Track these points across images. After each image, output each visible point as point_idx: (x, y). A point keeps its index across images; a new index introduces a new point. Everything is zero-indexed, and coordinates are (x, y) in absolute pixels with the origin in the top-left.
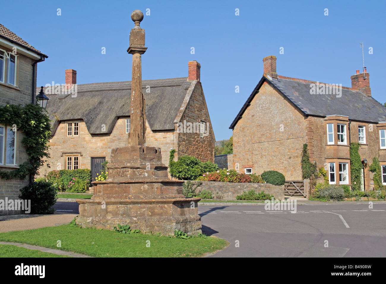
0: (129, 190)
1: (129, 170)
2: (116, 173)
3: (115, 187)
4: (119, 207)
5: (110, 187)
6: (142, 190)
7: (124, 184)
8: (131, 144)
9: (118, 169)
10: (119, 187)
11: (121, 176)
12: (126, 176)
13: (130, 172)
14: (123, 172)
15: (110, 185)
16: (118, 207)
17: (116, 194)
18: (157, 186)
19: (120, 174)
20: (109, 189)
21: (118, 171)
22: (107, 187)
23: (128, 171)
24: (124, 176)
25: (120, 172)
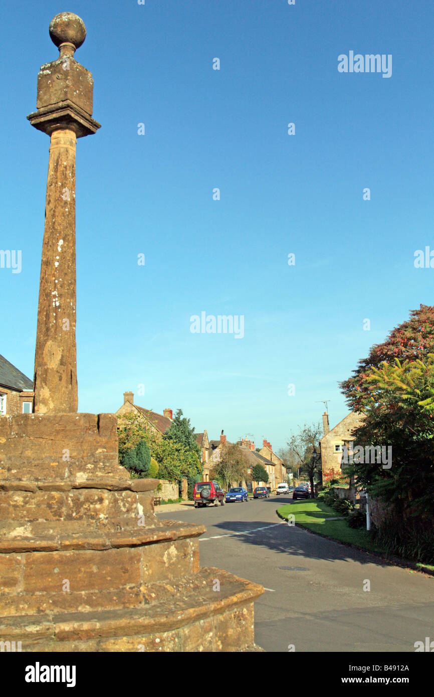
0: (138, 569)
1: (106, 495)
2: (43, 506)
3: (88, 561)
5: (62, 562)
6: (165, 563)
7: (127, 549)
8: (52, 406)
9: (53, 493)
10: (102, 563)
11: (69, 517)
12: (93, 517)
13: (106, 502)
14: (78, 504)
15: (61, 556)
16: (158, 640)
17: (91, 585)
18: (193, 546)
19: (64, 509)
20: (56, 571)
21: (53, 498)
22: (50, 561)
23: (101, 500)
24: (81, 518)
25: (61, 503)
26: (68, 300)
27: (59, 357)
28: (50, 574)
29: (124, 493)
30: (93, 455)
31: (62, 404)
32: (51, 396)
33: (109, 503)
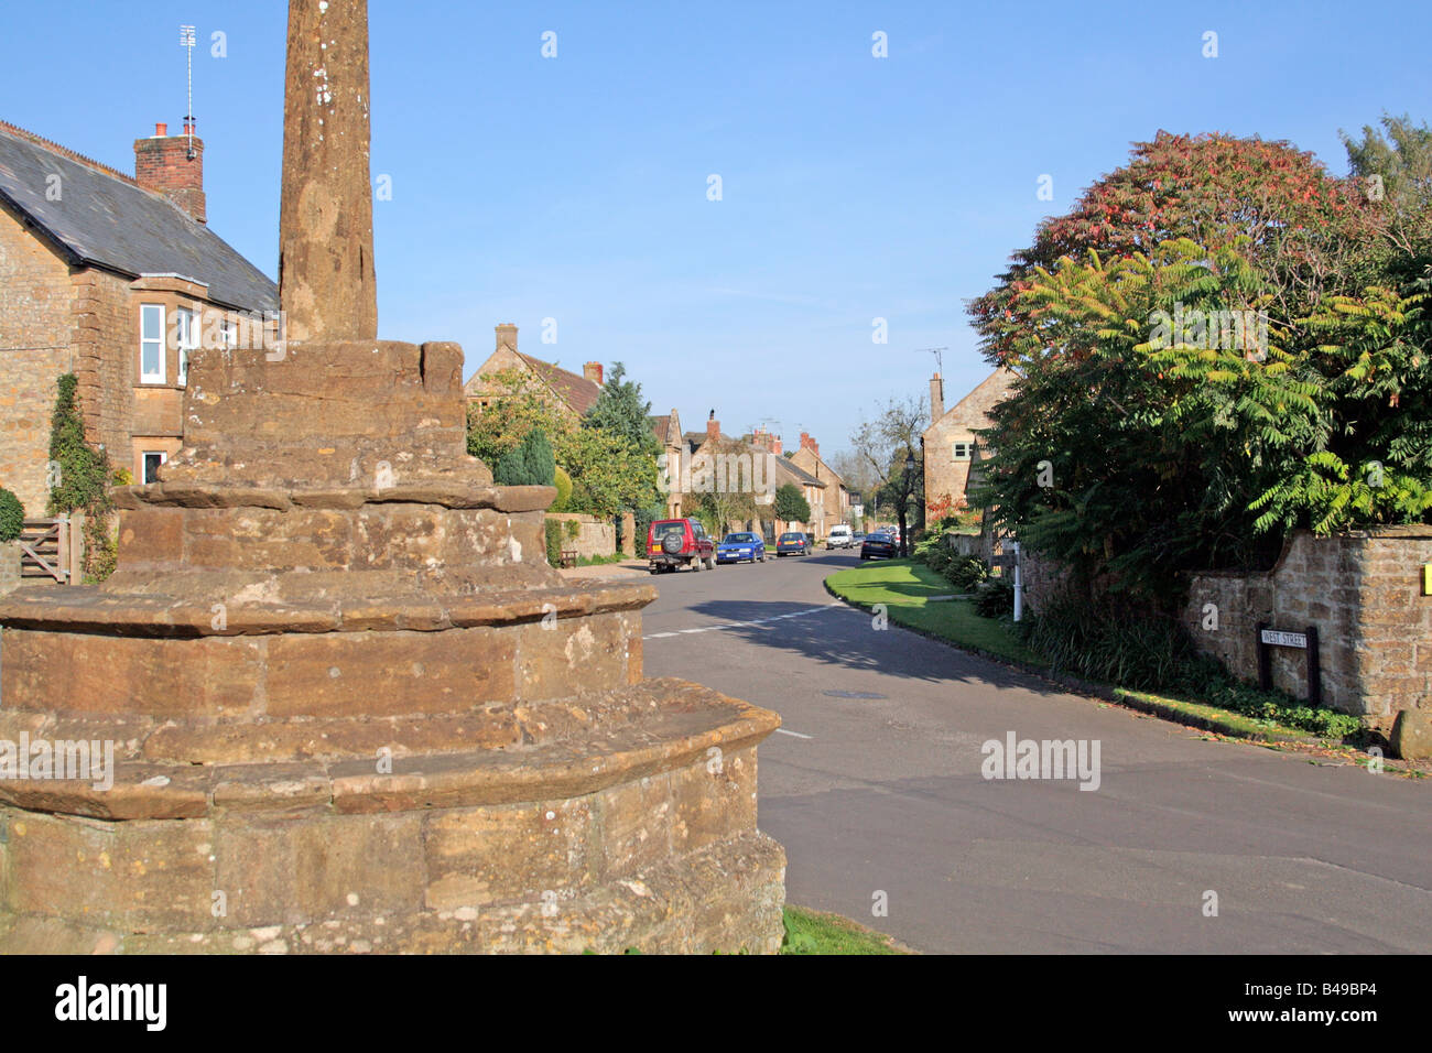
0: (510, 671)
1: (440, 516)
2: (305, 540)
3: (400, 655)
4: (558, 816)
5: (346, 655)
6: (568, 661)
7: (485, 631)
9: (326, 512)
10: (433, 657)
11: (361, 564)
12: (411, 564)
13: (441, 532)
14: (379, 536)
15: (343, 643)
16: (550, 815)
17: (408, 704)
18: (629, 627)
19: (349, 547)
20: (335, 673)
21: (325, 521)
22: (319, 654)
23: (429, 528)
24: (386, 565)
25: (343, 533)
26: (352, 90)
27: (334, 218)
28: (322, 680)
29: (480, 514)
30: (411, 432)
31: (341, 321)
32: (317, 304)
33: (447, 534)
